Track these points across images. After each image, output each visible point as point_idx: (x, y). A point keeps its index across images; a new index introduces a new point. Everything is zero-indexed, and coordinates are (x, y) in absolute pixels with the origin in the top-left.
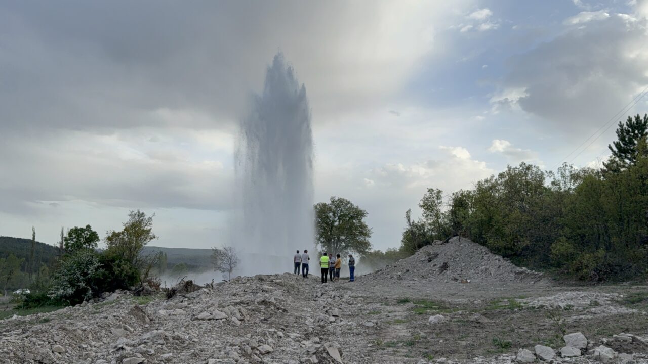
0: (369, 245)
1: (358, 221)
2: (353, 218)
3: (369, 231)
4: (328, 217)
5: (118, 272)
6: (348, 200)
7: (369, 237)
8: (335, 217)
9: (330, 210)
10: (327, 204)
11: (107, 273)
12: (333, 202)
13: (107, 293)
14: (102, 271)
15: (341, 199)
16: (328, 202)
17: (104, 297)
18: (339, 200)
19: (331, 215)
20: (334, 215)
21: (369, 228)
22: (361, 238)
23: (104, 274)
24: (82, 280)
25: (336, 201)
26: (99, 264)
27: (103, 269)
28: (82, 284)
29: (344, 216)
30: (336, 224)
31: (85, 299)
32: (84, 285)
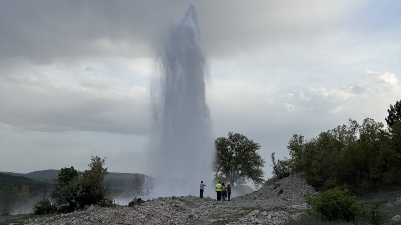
0: (262, 172)
1: (252, 153)
2: (248, 150)
3: (262, 161)
4: (227, 150)
5: (93, 194)
6: (244, 135)
7: (262, 166)
8: (233, 149)
9: (228, 143)
10: (226, 138)
11: (87, 194)
12: (231, 137)
13: (87, 206)
14: (84, 193)
15: (237, 134)
16: (227, 137)
17: (85, 208)
18: (235, 135)
19: (229, 147)
20: (232, 148)
21: (262, 158)
22: (255, 167)
23: (86, 195)
24: (74, 198)
25: (233, 136)
26: (83, 190)
27: (84, 192)
28: (74, 201)
29: (241, 148)
30: (234, 155)
31: (75, 209)
32: (75, 201)
